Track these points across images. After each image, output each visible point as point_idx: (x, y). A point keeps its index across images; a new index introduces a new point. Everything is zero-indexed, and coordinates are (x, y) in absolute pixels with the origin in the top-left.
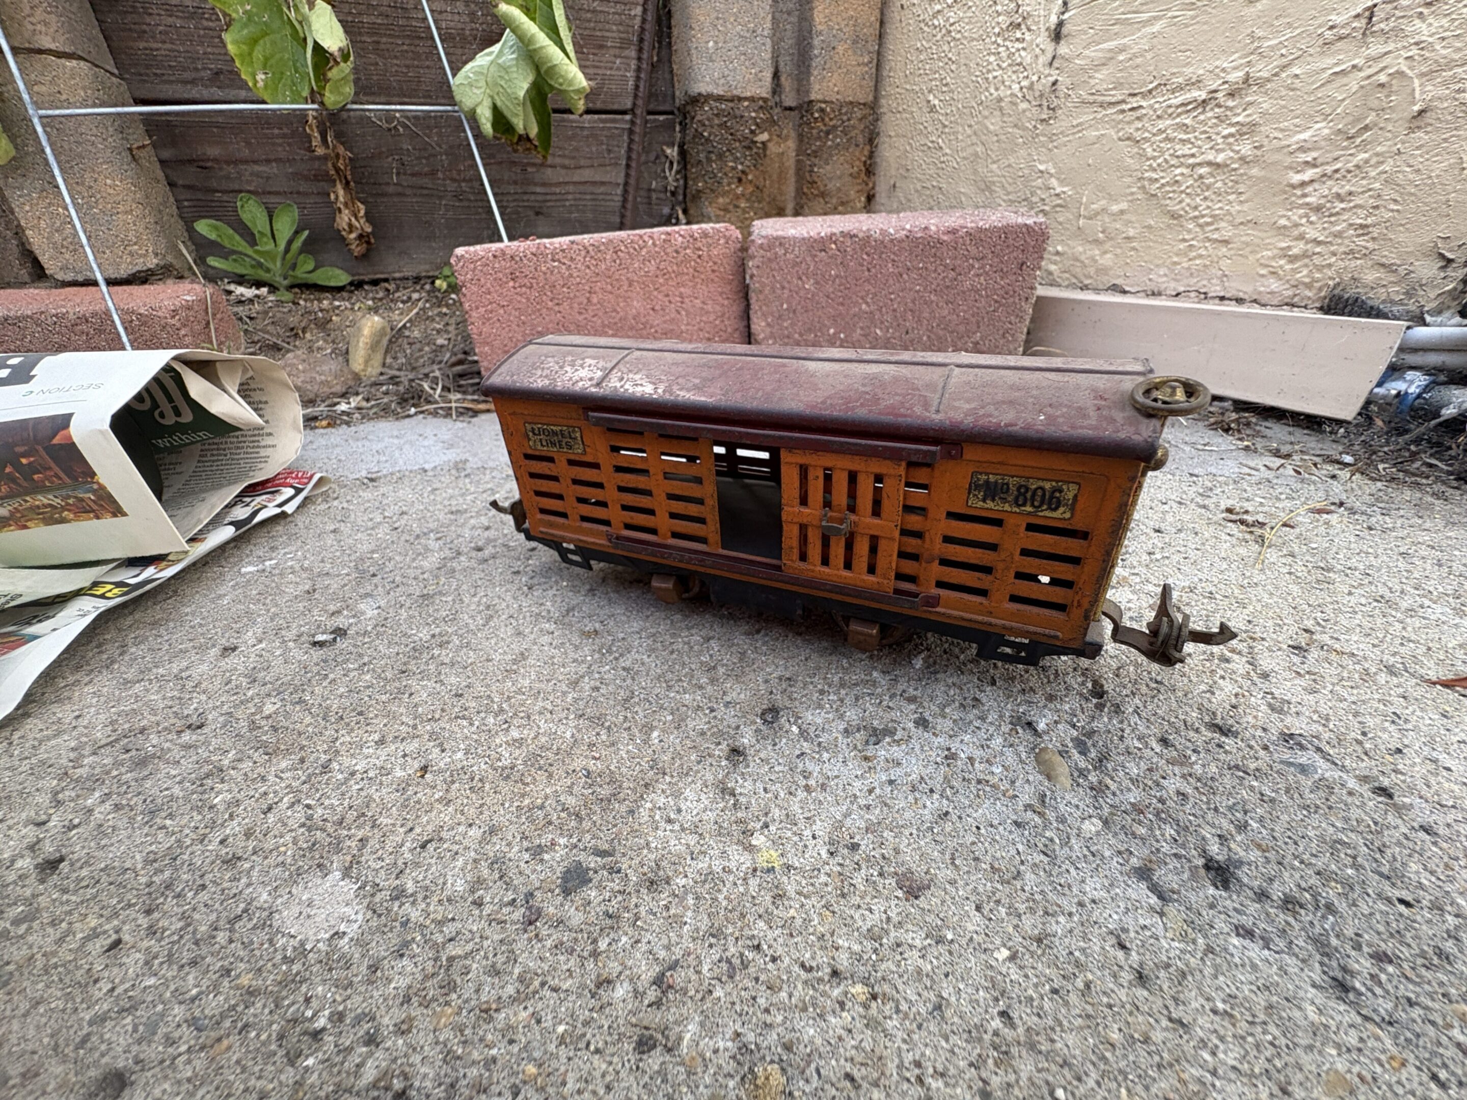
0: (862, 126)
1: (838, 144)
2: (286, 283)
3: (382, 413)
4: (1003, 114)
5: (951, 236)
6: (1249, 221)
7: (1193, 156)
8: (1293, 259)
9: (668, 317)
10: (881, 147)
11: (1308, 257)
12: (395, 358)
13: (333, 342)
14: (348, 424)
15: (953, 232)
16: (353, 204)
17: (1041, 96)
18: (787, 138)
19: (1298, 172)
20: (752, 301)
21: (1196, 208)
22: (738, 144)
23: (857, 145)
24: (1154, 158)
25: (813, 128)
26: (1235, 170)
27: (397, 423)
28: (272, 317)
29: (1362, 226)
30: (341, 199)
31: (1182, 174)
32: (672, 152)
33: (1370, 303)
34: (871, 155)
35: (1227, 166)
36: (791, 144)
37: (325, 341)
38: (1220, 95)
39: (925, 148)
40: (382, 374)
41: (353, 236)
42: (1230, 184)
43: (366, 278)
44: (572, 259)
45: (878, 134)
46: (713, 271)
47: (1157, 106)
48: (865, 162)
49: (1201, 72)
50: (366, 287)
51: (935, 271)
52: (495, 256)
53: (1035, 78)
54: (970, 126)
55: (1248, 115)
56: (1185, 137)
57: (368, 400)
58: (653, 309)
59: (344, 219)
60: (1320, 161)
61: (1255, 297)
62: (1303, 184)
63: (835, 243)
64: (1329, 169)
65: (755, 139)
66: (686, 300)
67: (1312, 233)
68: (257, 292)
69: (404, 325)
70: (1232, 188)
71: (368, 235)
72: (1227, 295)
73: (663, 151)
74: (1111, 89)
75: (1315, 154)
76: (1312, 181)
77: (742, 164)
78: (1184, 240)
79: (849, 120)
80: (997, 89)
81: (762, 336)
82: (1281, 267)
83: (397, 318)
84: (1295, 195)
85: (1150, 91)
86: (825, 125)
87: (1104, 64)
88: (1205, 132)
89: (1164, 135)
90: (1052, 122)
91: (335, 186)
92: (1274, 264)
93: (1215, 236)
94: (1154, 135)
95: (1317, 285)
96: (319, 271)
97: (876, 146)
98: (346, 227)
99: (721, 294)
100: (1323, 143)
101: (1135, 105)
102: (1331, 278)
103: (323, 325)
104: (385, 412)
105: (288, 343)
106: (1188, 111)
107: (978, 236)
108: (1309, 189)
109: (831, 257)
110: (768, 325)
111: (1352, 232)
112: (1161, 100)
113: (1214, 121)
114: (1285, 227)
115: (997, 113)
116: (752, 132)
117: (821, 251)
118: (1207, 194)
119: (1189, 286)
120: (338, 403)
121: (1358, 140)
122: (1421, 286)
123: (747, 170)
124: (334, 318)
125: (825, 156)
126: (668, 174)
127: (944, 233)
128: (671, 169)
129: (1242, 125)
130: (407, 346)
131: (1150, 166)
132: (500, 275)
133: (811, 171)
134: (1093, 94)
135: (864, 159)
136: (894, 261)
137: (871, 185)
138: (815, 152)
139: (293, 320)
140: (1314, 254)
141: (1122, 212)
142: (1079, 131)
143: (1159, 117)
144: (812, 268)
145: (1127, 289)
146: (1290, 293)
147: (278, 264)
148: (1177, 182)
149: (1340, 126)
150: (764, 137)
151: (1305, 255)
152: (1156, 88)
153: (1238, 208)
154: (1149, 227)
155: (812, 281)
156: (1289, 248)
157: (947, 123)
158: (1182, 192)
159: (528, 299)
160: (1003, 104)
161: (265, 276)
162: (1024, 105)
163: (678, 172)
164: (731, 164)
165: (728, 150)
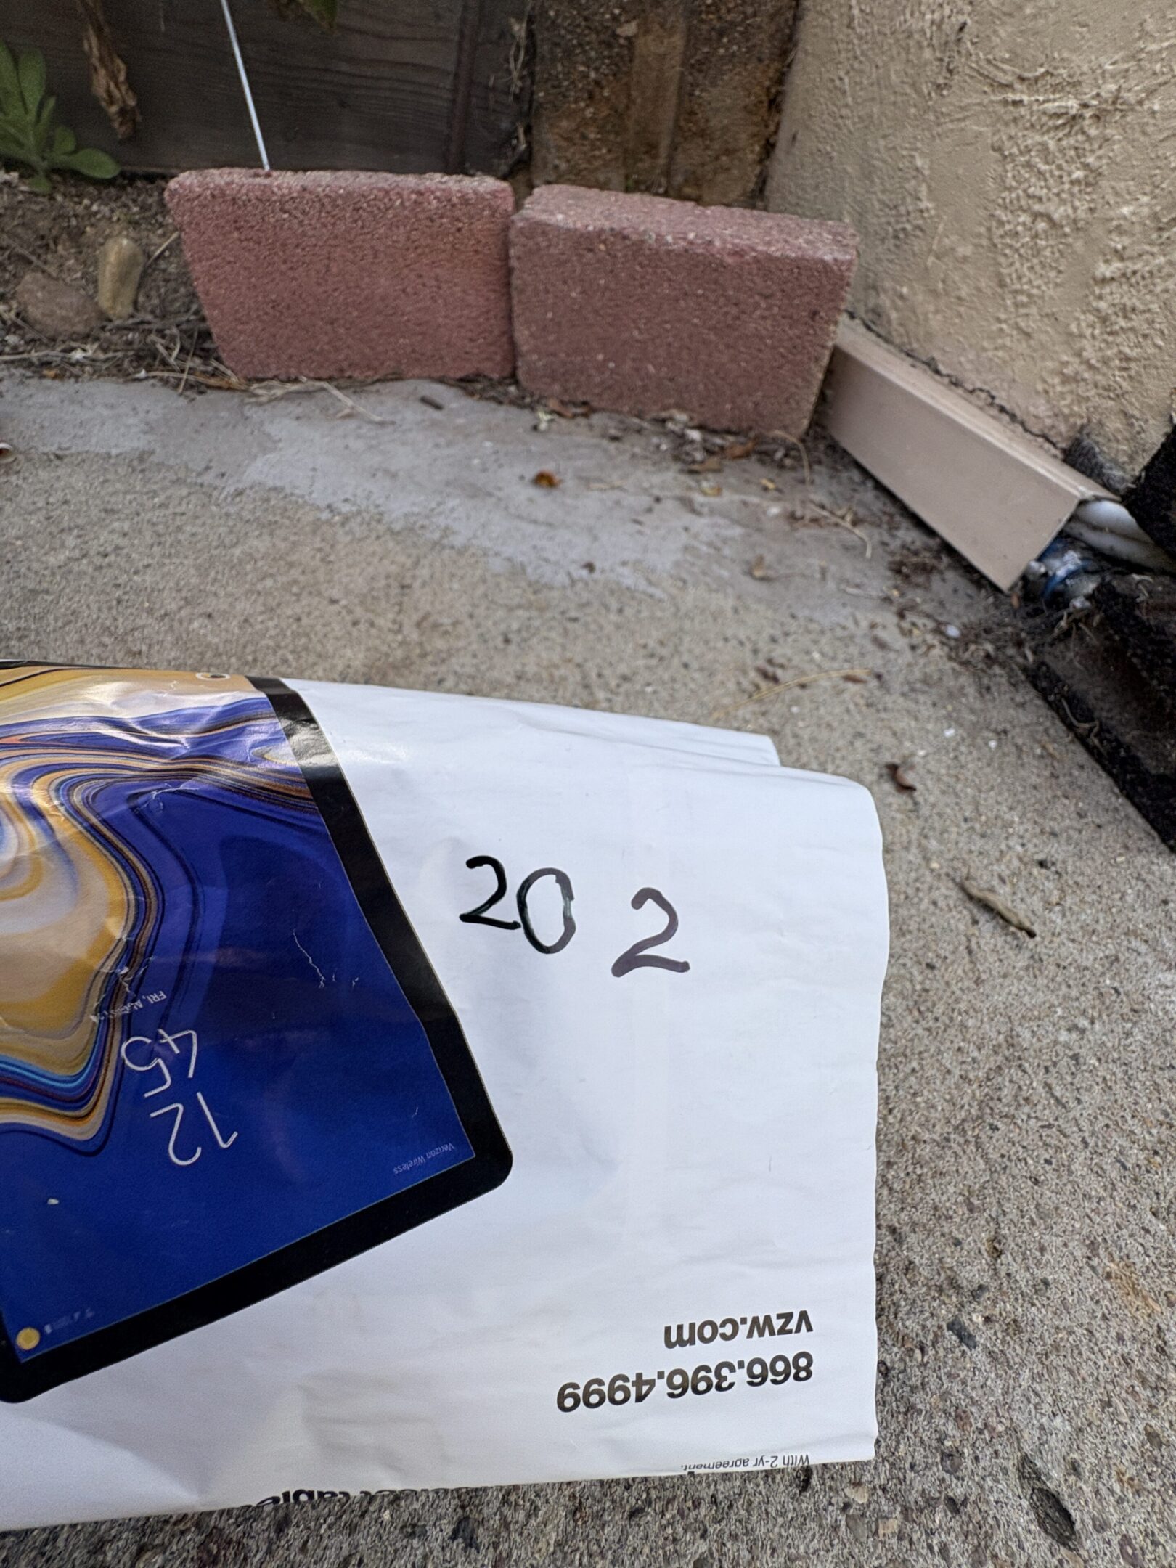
0: (773, 27)
1: (734, 55)
2: (45, 164)
3: (114, 371)
4: (908, 61)
5: (737, 259)
6: (1053, 314)
7: (1040, 199)
8: (1066, 380)
9: (419, 305)
10: (796, 67)
11: (1077, 382)
12: (148, 297)
13: (85, 263)
14: (77, 377)
15: (739, 253)
16: (112, 61)
17: (946, 43)
18: (671, 32)
19: (1107, 261)
20: (515, 301)
21: (1019, 278)
22: (593, 36)
23: (760, 60)
24: (1010, 189)
25: (702, 21)
26: (1065, 235)
27: (123, 387)
28: (23, 216)
29: (1128, 359)
30: (95, 52)
31: (1024, 224)
32: (519, 29)
33: (1101, 459)
34: (781, 79)
35: (1062, 227)
36: (678, 40)
37: (77, 260)
38: (1088, 113)
39: (830, 85)
40: (132, 316)
41: (114, 109)
42: (1057, 255)
43: (141, 170)
44: (304, 213)
45: (795, 45)
46: (476, 252)
47: (1035, 107)
48: (768, 89)
49: (1085, 68)
50: (139, 184)
51: (716, 303)
52: (213, 196)
53: (947, 11)
54: (877, 67)
55: (1100, 158)
56: (1043, 167)
57: (105, 351)
58: (404, 291)
59: (101, 83)
60: (1127, 253)
61: (1025, 418)
62: (1104, 281)
63: (604, 242)
64: (1131, 266)
65: (619, 31)
66: (445, 286)
67: (1089, 354)
68: (7, 177)
69: (162, 253)
70: (1057, 261)
71: (133, 109)
72: (1008, 407)
73: (510, 27)
74: (1004, 61)
75: (1126, 241)
76: (1113, 279)
77: (597, 69)
78: (999, 320)
79: (755, 15)
80: (912, 14)
81: (525, 348)
82: (1053, 386)
83: (156, 240)
84: (1093, 293)
85: (1036, 80)
86: (720, 18)
87: (1011, 15)
88: (1060, 167)
89: (1027, 158)
90: (945, 92)
91: (87, 30)
92: (1050, 380)
93: (1022, 324)
94: (1021, 153)
95: (1072, 420)
96: (81, 153)
97: (789, 66)
98: (105, 96)
99: (486, 284)
100: (1138, 228)
101: (1017, 98)
102: (1082, 417)
103: (76, 236)
104: (119, 372)
105: (39, 256)
106: (1057, 128)
107: (766, 265)
108: (1107, 290)
109: (599, 261)
110: (532, 335)
111: (1117, 362)
112: (1041, 98)
113: (1072, 153)
114: (1071, 334)
115: (903, 55)
116: (615, 18)
117: (590, 250)
118: (1035, 261)
119: (985, 383)
120: (72, 350)
121: (1166, 235)
122: (1144, 451)
123: (604, 83)
124: (88, 229)
125: (712, 72)
126: (512, 65)
127: (729, 254)
128: (516, 60)
129: (1092, 171)
130: (161, 284)
131: (1004, 199)
132: (222, 221)
133: (691, 95)
134: (989, 61)
135: (767, 83)
136: (669, 280)
137: (772, 128)
138: (700, 62)
139: (43, 224)
140: (1084, 380)
141: (965, 259)
142: (964, 119)
143: (1032, 126)
144: (578, 272)
145: (941, 368)
146: (1048, 422)
147: (32, 139)
148: (1017, 233)
149: (1158, 208)
150: (629, 29)
151: (1076, 379)
152: (1043, 75)
153: (1051, 292)
154: (979, 289)
155: (578, 290)
156: (1066, 364)
157: (858, 53)
158: (1017, 250)
159: (257, 258)
160: (912, 43)
161: (19, 154)
162: (927, 54)
163: (525, 65)
164: (582, 68)
165: (580, 45)
